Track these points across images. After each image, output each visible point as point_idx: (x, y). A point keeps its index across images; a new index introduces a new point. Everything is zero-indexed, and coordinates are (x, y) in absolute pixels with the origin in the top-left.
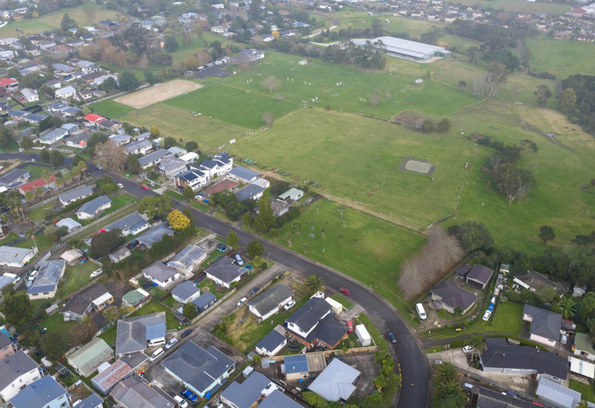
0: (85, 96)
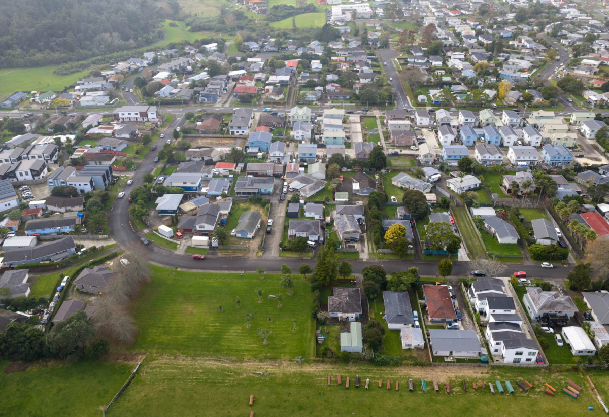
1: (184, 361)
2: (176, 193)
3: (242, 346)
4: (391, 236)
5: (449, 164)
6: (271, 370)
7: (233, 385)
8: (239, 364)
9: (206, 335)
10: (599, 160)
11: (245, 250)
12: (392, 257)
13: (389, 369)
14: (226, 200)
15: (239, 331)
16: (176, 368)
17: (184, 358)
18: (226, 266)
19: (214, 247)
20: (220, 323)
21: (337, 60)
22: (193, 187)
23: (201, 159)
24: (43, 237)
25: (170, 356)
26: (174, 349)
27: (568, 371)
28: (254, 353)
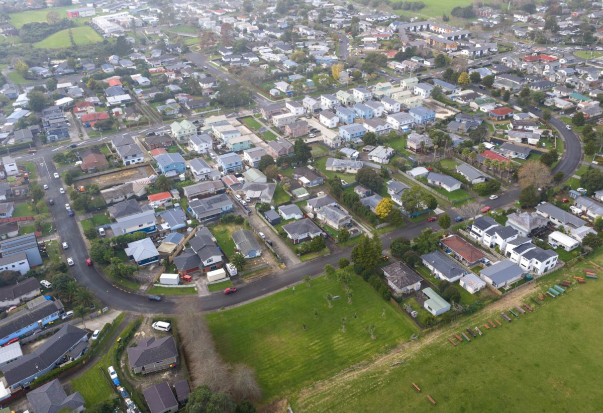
1: (324, 386)
2: (140, 239)
3: (358, 350)
4: (385, 211)
5: (355, 142)
6: (402, 356)
7: (389, 384)
8: (372, 365)
9: (317, 355)
10: (447, 113)
11: (266, 268)
12: (392, 229)
13: (479, 313)
14: (197, 230)
15: (341, 338)
16: (325, 396)
17: (321, 383)
18: (265, 289)
19: (234, 276)
20: (318, 339)
21: (156, 71)
22: (150, 228)
23: (124, 198)
24: (27, 339)
25: (308, 389)
26: (303, 381)
27: (576, 263)
28: (374, 349)
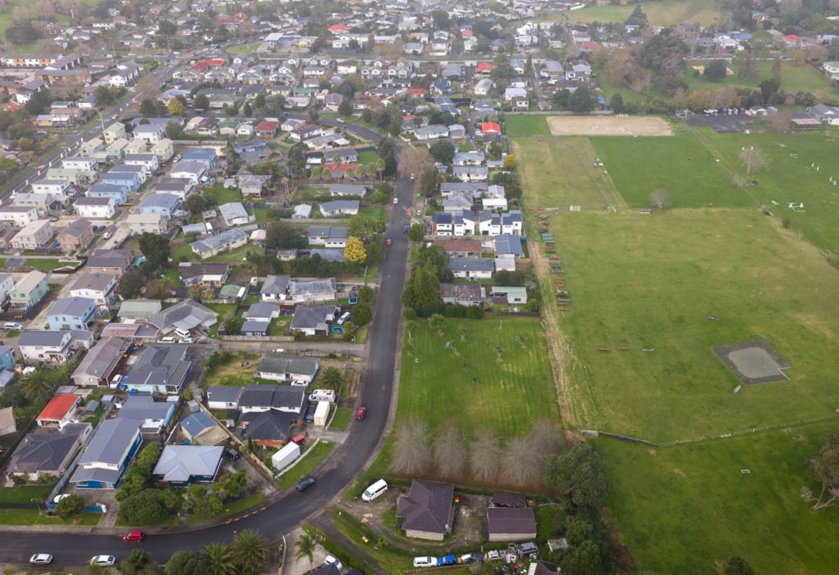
0: (521, 103)
3: (534, 362)
5: (182, 215)
15: (510, 365)
20: (498, 380)
